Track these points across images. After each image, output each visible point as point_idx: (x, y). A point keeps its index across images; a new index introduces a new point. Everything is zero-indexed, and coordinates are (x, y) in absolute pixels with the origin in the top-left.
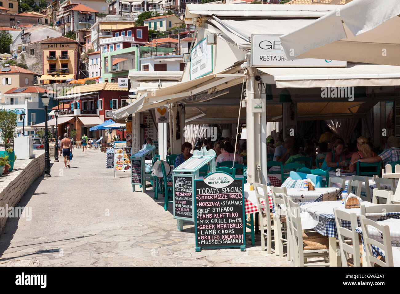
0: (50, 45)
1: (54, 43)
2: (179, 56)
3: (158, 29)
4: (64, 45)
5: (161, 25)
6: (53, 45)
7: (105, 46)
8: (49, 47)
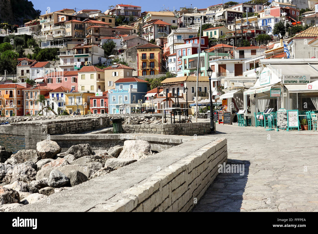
0: (142, 49)
1: (145, 48)
2: (234, 59)
3: (213, 37)
4: (152, 49)
5: (215, 34)
6: (144, 49)
7: (180, 50)
8: (141, 51)
